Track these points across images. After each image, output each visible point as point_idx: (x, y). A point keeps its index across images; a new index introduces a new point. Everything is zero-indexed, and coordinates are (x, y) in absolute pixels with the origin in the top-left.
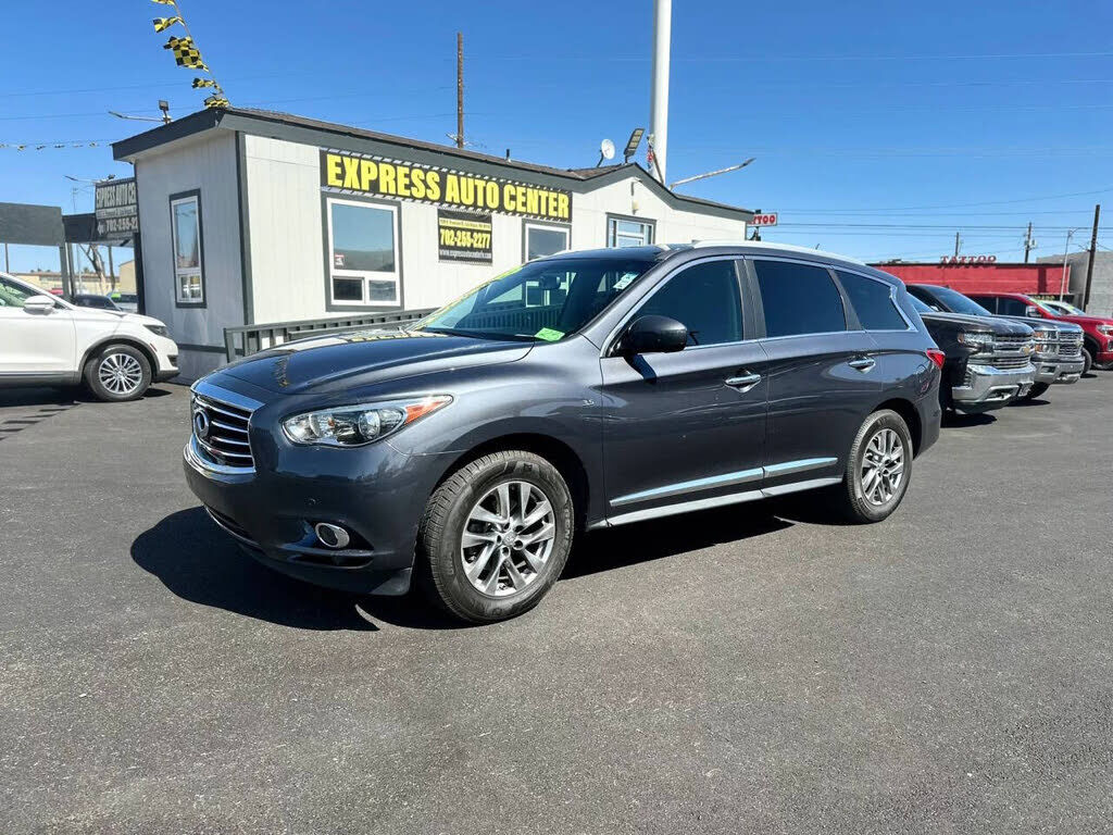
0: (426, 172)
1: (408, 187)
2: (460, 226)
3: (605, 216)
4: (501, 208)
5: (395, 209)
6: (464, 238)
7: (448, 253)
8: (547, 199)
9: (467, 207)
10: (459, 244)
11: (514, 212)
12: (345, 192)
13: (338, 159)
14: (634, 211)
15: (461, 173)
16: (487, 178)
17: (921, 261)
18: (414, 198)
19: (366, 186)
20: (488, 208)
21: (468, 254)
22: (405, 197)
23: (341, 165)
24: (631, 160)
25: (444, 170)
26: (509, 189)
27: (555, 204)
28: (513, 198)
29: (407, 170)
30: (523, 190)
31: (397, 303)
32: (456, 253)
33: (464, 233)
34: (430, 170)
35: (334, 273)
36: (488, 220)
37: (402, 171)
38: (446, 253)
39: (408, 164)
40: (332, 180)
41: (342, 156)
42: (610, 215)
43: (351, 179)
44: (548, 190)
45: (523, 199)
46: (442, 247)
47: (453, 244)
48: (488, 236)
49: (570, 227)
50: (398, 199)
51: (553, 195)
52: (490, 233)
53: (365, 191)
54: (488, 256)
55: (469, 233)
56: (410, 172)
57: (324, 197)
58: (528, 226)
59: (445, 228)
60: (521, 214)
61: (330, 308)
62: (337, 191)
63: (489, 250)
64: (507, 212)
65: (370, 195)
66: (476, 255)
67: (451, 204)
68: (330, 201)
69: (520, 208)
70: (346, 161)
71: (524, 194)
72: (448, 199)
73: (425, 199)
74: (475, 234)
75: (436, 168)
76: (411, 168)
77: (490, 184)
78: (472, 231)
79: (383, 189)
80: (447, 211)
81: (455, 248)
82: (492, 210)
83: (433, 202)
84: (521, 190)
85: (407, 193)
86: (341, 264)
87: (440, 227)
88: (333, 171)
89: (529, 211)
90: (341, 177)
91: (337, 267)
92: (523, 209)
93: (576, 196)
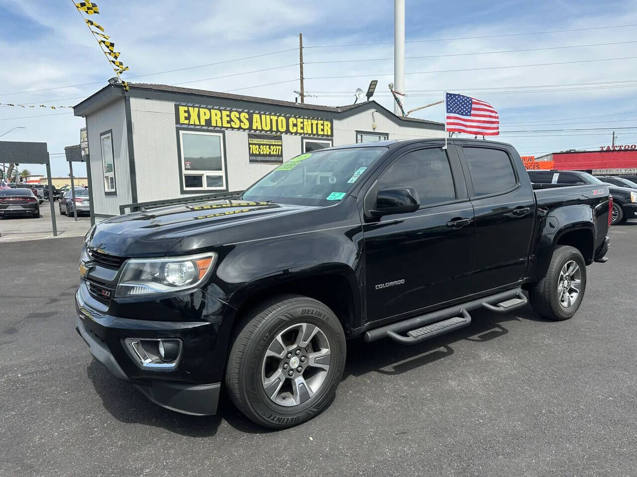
0: (240, 113)
1: (228, 122)
2: (262, 143)
3: (355, 133)
4: (287, 131)
5: (221, 135)
6: (265, 149)
7: (255, 158)
8: (317, 124)
9: (266, 131)
10: (262, 153)
11: (296, 133)
12: (190, 127)
13: (186, 109)
14: (374, 129)
15: (262, 113)
16: (278, 114)
17: (588, 150)
18: (232, 128)
19: (203, 123)
20: (280, 131)
21: (268, 158)
22: (227, 128)
23: (188, 112)
24: (371, 99)
25: (251, 111)
26: (292, 120)
27: (322, 127)
28: (295, 125)
29: (228, 113)
30: (302, 120)
31: (224, 188)
32: (259, 158)
33: (265, 146)
34: (243, 111)
35: (185, 172)
36: (280, 138)
37: (225, 113)
38: (254, 158)
39: (229, 109)
40: (182, 120)
41: (188, 107)
42: (358, 132)
43: (194, 119)
44: (317, 119)
45: (302, 125)
46: (251, 155)
47: (258, 153)
48: (280, 147)
49: (332, 140)
50: (223, 129)
51: (320, 122)
52: (281, 146)
53: (203, 126)
54: (280, 159)
55: (268, 147)
56: (230, 113)
57: (178, 130)
58: (305, 141)
59: (253, 144)
60: (301, 134)
61: (183, 192)
62: (186, 126)
63: (281, 156)
64: (292, 133)
65: (206, 128)
66: (273, 159)
67: (256, 130)
68: (181, 132)
69: (300, 131)
70: (191, 109)
71: (302, 123)
72: (254, 127)
73: (240, 128)
74: (272, 147)
75: (246, 111)
76: (231, 111)
77: (280, 118)
78: (270, 145)
79: (214, 124)
80: (254, 135)
81: (260, 155)
82: (282, 133)
83: (245, 130)
84: (300, 120)
85: (229, 125)
86: (189, 167)
87: (249, 144)
88: (183, 115)
89: (306, 132)
90: (188, 118)
91: (186, 169)
92: (302, 131)
93: (335, 122)
